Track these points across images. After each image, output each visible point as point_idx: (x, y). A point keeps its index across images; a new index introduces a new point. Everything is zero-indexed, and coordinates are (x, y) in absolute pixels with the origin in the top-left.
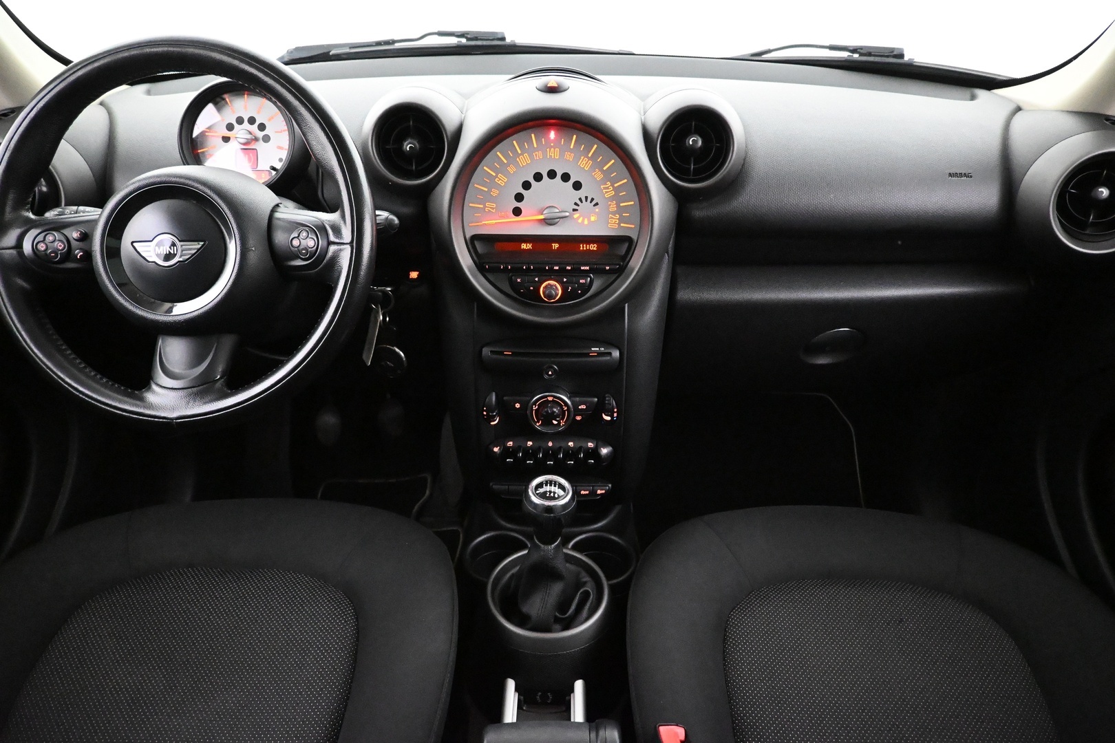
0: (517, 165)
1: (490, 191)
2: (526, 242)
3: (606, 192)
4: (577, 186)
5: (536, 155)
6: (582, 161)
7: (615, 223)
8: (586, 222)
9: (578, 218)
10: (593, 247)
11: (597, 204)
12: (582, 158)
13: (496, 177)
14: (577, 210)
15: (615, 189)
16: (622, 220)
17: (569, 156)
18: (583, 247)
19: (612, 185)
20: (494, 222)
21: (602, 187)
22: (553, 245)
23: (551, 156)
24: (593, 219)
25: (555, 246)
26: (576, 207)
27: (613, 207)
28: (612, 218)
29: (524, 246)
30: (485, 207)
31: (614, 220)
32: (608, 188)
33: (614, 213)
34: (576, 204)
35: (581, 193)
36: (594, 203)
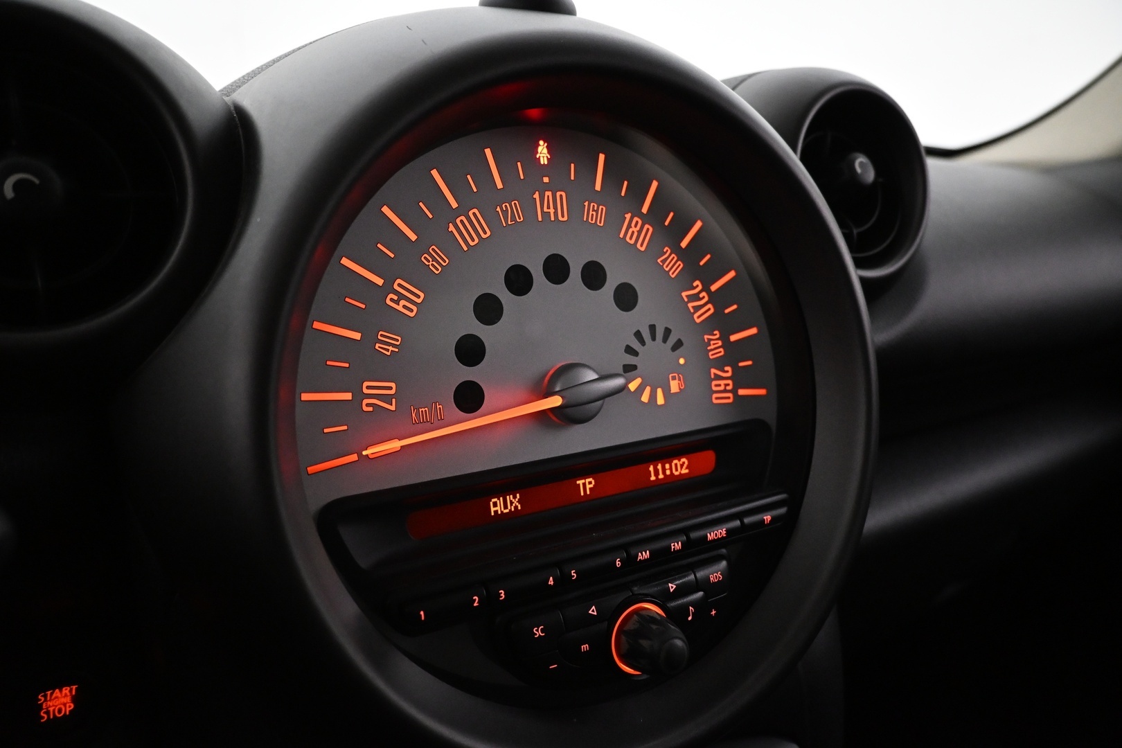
0: (449, 245)
1: (370, 338)
2: (502, 492)
3: (697, 309)
4: (626, 298)
5: (505, 212)
6: (629, 226)
7: (725, 391)
8: (660, 400)
9: (640, 390)
10: (680, 467)
11: (678, 345)
12: (628, 216)
13: (388, 288)
14: (634, 368)
15: (713, 298)
16: (740, 379)
17: (596, 214)
18: (657, 472)
19: (706, 288)
20: (395, 445)
21: (684, 294)
22: (580, 482)
23: (546, 215)
24: (674, 386)
25: (586, 485)
26: (630, 360)
27: (716, 349)
28: (718, 378)
29: (497, 506)
30: (359, 396)
31: (722, 382)
32: (696, 297)
33: (720, 363)
34: (630, 350)
35: (639, 318)
36: (672, 340)
